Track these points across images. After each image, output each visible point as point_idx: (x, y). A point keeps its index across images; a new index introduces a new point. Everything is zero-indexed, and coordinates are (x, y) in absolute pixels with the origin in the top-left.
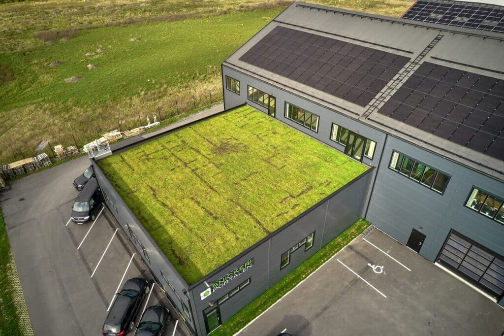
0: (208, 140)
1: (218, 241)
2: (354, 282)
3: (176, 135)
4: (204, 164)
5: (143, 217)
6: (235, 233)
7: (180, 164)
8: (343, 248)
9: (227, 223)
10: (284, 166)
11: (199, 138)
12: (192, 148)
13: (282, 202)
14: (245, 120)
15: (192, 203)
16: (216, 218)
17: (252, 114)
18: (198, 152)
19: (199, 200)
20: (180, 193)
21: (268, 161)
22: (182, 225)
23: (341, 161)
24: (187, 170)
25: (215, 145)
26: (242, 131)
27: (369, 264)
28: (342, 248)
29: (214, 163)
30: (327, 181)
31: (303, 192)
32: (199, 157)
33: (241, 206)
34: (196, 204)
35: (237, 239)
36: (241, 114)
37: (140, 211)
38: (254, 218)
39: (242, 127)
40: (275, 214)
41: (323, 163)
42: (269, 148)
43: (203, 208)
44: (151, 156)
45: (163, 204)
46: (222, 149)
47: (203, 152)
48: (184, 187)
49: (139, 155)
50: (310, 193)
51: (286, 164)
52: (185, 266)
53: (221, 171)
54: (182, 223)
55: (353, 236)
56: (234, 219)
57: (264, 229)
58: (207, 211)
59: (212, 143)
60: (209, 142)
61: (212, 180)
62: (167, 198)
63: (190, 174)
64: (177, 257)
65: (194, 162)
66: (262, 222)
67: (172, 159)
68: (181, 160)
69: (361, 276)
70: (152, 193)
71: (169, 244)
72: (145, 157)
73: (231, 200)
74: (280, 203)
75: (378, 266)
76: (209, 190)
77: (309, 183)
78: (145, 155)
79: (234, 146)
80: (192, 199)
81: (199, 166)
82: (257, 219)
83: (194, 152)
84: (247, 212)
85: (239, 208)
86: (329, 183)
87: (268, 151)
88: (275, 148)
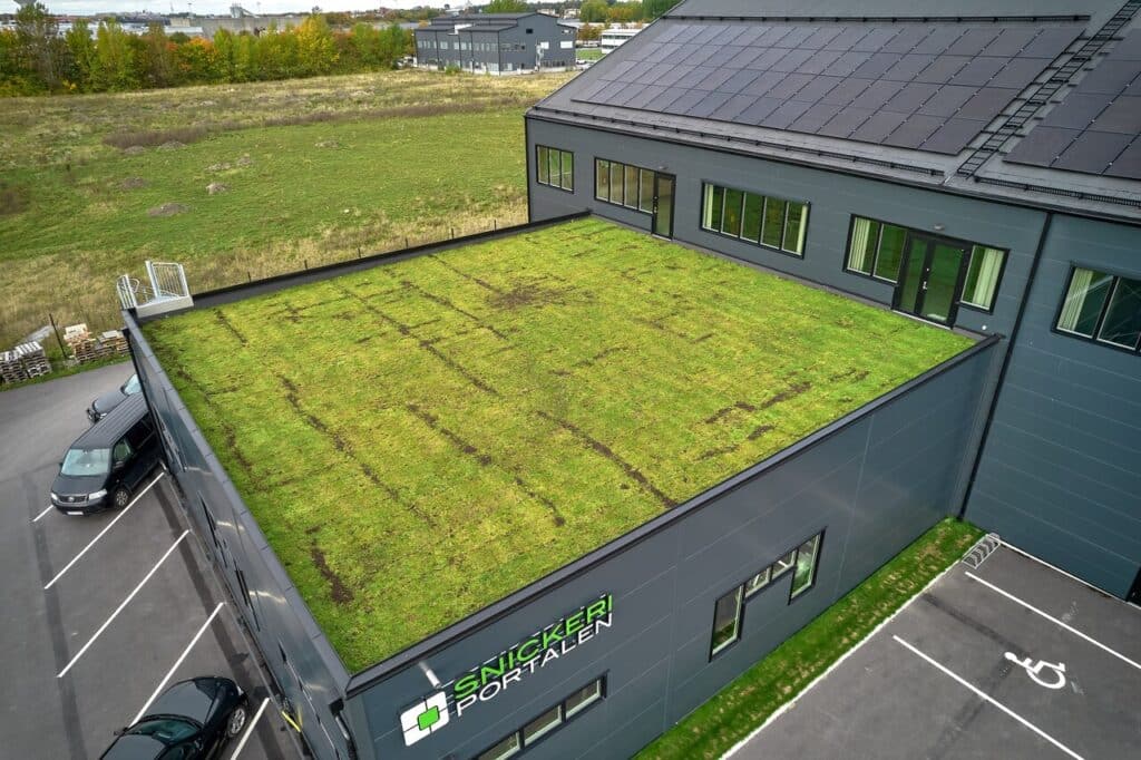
0: (478, 281)
1: (489, 527)
2: (970, 714)
3: (388, 271)
4: (462, 330)
5: (238, 455)
6: (551, 505)
7: (387, 328)
8: (909, 602)
9: (524, 475)
10: (710, 336)
11: (451, 275)
12: (428, 296)
13: (715, 419)
14: (587, 242)
15: (408, 420)
16: (486, 461)
17: (605, 233)
18: (447, 303)
19: (433, 412)
20: (375, 395)
21: (657, 324)
22: (366, 480)
23: (886, 325)
24: (408, 342)
25: (498, 291)
26: (578, 263)
27: (1010, 656)
28: (904, 601)
29: (490, 328)
30: (854, 371)
31: (780, 397)
32: (448, 314)
33: (574, 430)
34: (422, 423)
35: (560, 522)
36: (577, 233)
37: (232, 438)
38: (618, 460)
39: (579, 255)
40: (695, 452)
41: (831, 329)
42: (660, 296)
43: (445, 432)
44: (306, 313)
45: (315, 422)
46: (519, 297)
47: (460, 304)
48: (390, 380)
49: (273, 310)
50: (803, 397)
51: (714, 331)
52: (352, 604)
53: (510, 344)
54: (367, 473)
55: (934, 568)
56: (549, 463)
57: (658, 493)
58: (458, 441)
59: (488, 286)
60: (483, 284)
61: (482, 365)
62: (329, 406)
63: (416, 350)
64: (328, 574)
65: (433, 325)
66: (646, 474)
67: (368, 317)
68: (392, 321)
69: (990, 695)
70: (285, 392)
71: (308, 532)
72: (287, 314)
73: (540, 413)
74: (707, 422)
75: (1041, 664)
76: (472, 388)
77: (794, 373)
78: (289, 309)
79: (554, 293)
80: (413, 409)
81: (444, 333)
82: (628, 467)
83: (434, 304)
84: (596, 446)
85: (566, 435)
86: (863, 376)
87: (656, 303)
88: (675, 296)
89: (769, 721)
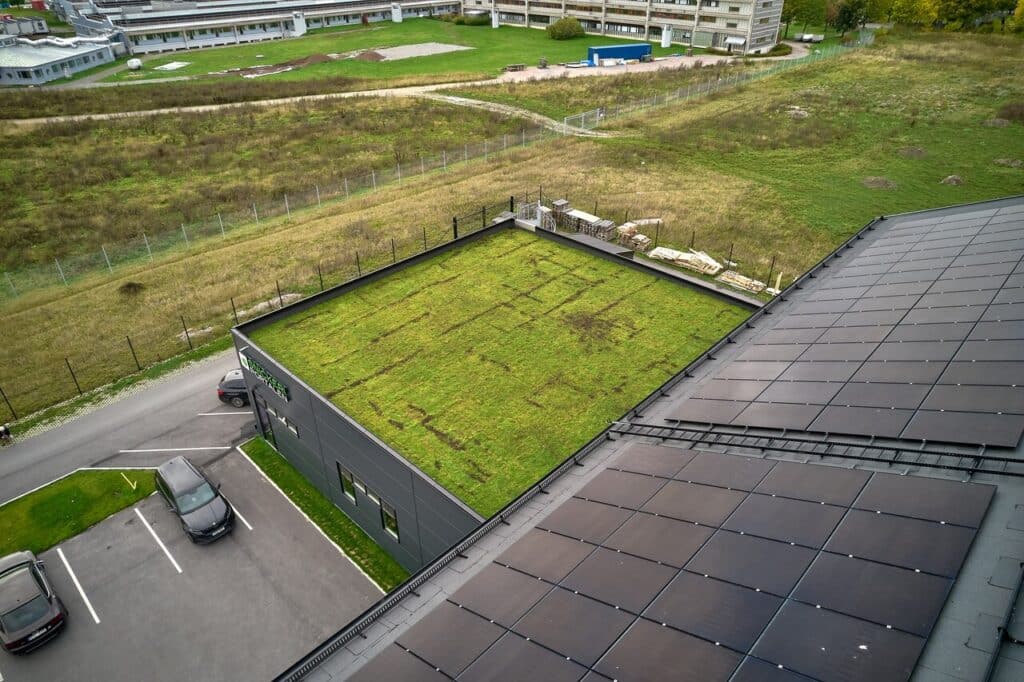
7: (525, 289)
13: (412, 408)
16: (376, 341)
18: (569, 300)
19: (424, 320)
21: (553, 382)
24: (506, 299)
25: (597, 314)
29: (532, 320)
31: (442, 435)
32: (551, 304)
33: (402, 362)
38: (372, 377)
43: (403, 326)
45: (413, 294)
46: (588, 322)
47: (569, 305)
53: (509, 330)
57: (341, 390)
58: (394, 331)
59: (605, 309)
60: (609, 307)
61: (479, 325)
62: (429, 293)
65: (533, 301)
66: (358, 386)
73: (420, 350)
74: (409, 405)
76: (449, 326)
80: (426, 314)
82: (366, 381)
83: (566, 297)
89: (333, 543)
